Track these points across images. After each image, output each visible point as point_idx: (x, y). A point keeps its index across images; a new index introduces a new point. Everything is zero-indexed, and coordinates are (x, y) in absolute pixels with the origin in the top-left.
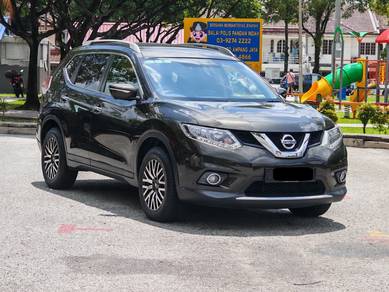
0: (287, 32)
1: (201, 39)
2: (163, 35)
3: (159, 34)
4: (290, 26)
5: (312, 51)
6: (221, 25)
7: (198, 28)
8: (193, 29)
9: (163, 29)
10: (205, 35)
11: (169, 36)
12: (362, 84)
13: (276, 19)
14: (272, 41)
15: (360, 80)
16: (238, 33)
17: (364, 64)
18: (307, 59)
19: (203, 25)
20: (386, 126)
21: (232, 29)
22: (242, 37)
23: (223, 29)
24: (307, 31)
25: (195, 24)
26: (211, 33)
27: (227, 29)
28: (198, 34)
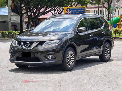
0: (98, 8)
1: (69, 13)
2: (59, 11)
3: (58, 11)
4: (99, 6)
5: (107, 13)
6: (74, 9)
7: (68, 10)
8: (67, 10)
9: (59, 9)
10: (70, 12)
11: (61, 11)
12: (120, 23)
13: (95, 4)
14: (94, 11)
15: (119, 22)
16: (80, 11)
17: (120, 17)
18: (106, 16)
19: (69, 9)
20: (121, 35)
21: (78, 10)
22: (81, 12)
23: (75, 10)
24: (105, 7)
25: (67, 9)
26: (72, 11)
27: (76, 10)
28: (68, 11)
